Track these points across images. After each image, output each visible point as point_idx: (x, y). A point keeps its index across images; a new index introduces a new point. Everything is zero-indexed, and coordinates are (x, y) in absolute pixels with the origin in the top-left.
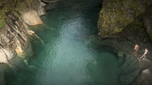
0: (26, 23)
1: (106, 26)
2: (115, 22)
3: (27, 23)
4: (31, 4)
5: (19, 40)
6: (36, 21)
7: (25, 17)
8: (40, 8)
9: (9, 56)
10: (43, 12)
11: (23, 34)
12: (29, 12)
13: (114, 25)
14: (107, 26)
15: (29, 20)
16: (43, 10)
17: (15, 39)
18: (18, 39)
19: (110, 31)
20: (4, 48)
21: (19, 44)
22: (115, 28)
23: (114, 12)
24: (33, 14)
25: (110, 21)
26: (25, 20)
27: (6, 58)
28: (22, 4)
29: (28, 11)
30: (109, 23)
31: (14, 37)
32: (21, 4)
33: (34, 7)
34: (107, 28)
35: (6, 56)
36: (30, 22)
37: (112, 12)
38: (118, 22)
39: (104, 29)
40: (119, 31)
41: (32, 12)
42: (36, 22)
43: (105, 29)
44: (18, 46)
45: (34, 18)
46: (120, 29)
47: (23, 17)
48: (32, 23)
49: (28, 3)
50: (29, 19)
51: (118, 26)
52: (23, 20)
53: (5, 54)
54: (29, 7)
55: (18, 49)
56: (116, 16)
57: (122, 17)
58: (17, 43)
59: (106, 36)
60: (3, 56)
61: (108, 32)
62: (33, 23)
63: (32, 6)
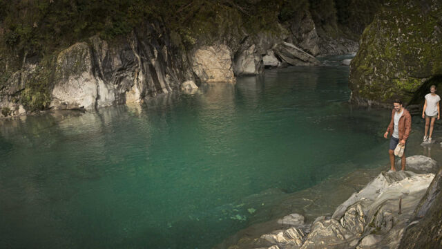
0: (194, 74)
1: (372, 68)
2: (398, 56)
3: (197, 73)
4: (227, 29)
5: (146, 76)
6: (219, 72)
7: (198, 57)
8: (251, 52)
9: (102, 99)
10: (254, 65)
11: (167, 80)
12: (211, 48)
13: (395, 65)
14: (374, 69)
15: (204, 67)
16: (255, 60)
17: (137, 67)
18: (143, 73)
19: (382, 87)
20: (102, 79)
21: (141, 84)
22: (397, 75)
23: (399, 27)
24: (221, 53)
25: (384, 51)
26: (195, 64)
27: (95, 100)
28: (204, 25)
29: (211, 45)
30: (380, 58)
31: (138, 62)
32: (203, 23)
33: (231, 40)
34: (374, 77)
35: (95, 94)
36: (204, 72)
37: (393, 27)
38: (410, 59)
39: (363, 76)
40: (409, 87)
41: (219, 47)
42: (218, 76)
43: (367, 77)
44: (135, 85)
45: (218, 65)
46: (416, 81)
47: (193, 58)
48: (209, 75)
49: (220, 26)
50: (206, 63)
51: (408, 70)
52: (190, 65)
53: (98, 91)
54: (219, 35)
55: (134, 93)
56: (405, 38)
57: (424, 42)
58: (138, 79)
59: (367, 102)
60: (90, 92)
61: (375, 90)
62: (212, 77)
63: (225, 35)
